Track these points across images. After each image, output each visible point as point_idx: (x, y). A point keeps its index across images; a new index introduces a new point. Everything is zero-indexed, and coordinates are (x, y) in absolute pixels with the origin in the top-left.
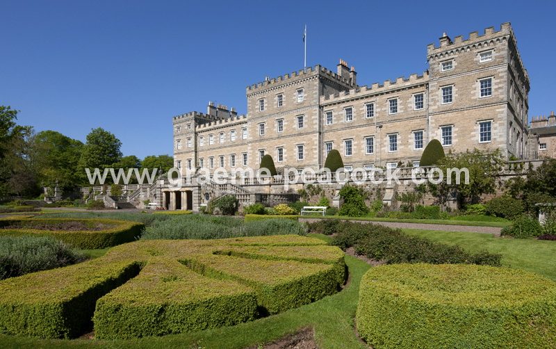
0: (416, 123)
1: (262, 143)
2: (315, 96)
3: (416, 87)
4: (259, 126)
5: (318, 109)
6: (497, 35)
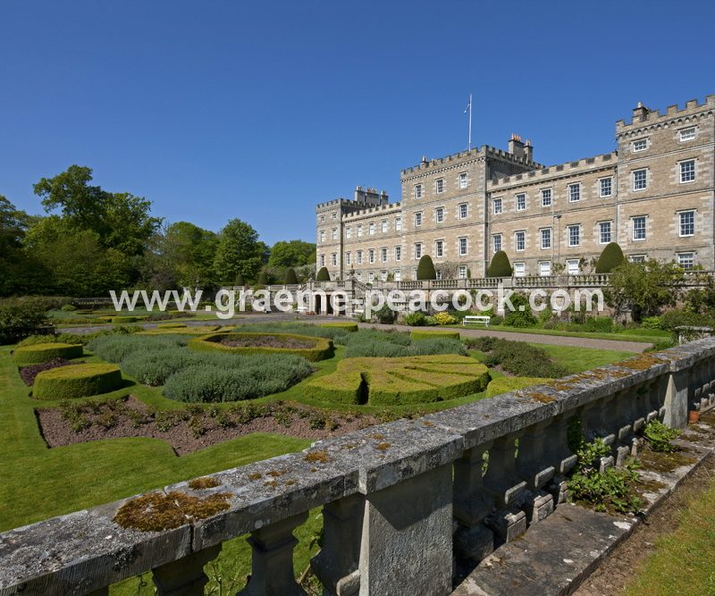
0: (602, 213)
1: (418, 236)
2: (481, 181)
3: (602, 170)
4: (415, 216)
5: (484, 196)
6: (702, 108)
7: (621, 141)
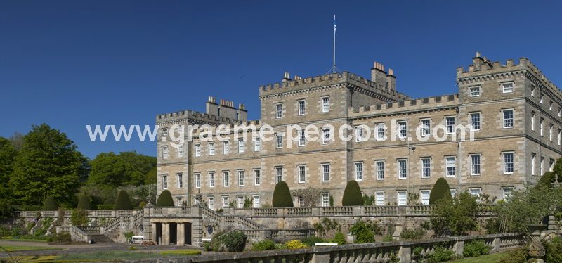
0: (448, 149)
2: (343, 107)
3: (447, 109)
5: (346, 122)
6: (517, 68)
7: (461, 85)
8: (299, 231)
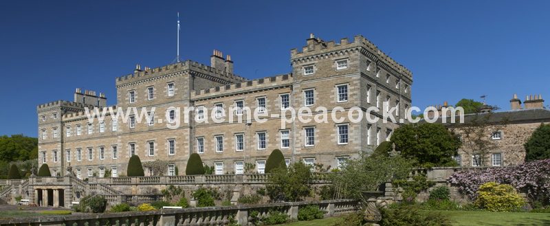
1: (132, 136)
2: (186, 90)
3: (282, 87)
5: (188, 103)
6: (351, 45)
7: (295, 65)
8: (149, 196)
